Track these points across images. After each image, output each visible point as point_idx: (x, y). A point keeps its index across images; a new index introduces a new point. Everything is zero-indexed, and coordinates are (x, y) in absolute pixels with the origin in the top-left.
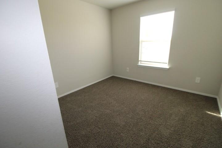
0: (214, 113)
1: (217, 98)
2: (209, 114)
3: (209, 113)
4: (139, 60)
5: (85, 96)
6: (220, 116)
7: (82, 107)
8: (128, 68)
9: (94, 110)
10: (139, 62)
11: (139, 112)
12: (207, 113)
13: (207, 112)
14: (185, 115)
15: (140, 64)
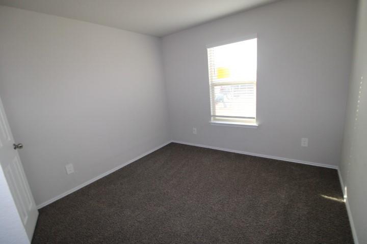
0: (333, 197)
1: (337, 169)
2: (326, 199)
3: (326, 197)
4: (212, 114)
5: (121, 184)
6: (342, 201)
7: (115, 205)
8: (195, 129)
9: (137, 210)
10: (212, 118)
11: (213, 207)
12: (323, 198)
13: (323, 196)
14: (288, 205)
15: (212, 121)
